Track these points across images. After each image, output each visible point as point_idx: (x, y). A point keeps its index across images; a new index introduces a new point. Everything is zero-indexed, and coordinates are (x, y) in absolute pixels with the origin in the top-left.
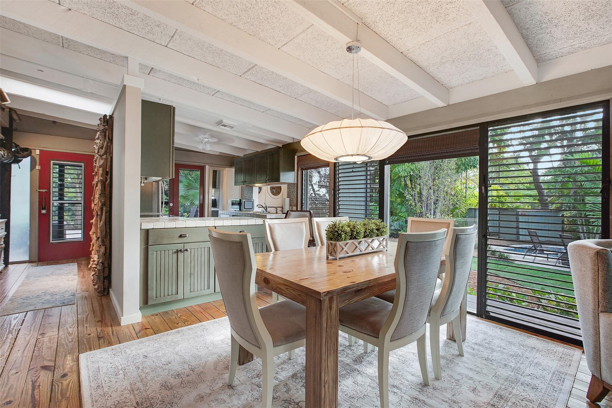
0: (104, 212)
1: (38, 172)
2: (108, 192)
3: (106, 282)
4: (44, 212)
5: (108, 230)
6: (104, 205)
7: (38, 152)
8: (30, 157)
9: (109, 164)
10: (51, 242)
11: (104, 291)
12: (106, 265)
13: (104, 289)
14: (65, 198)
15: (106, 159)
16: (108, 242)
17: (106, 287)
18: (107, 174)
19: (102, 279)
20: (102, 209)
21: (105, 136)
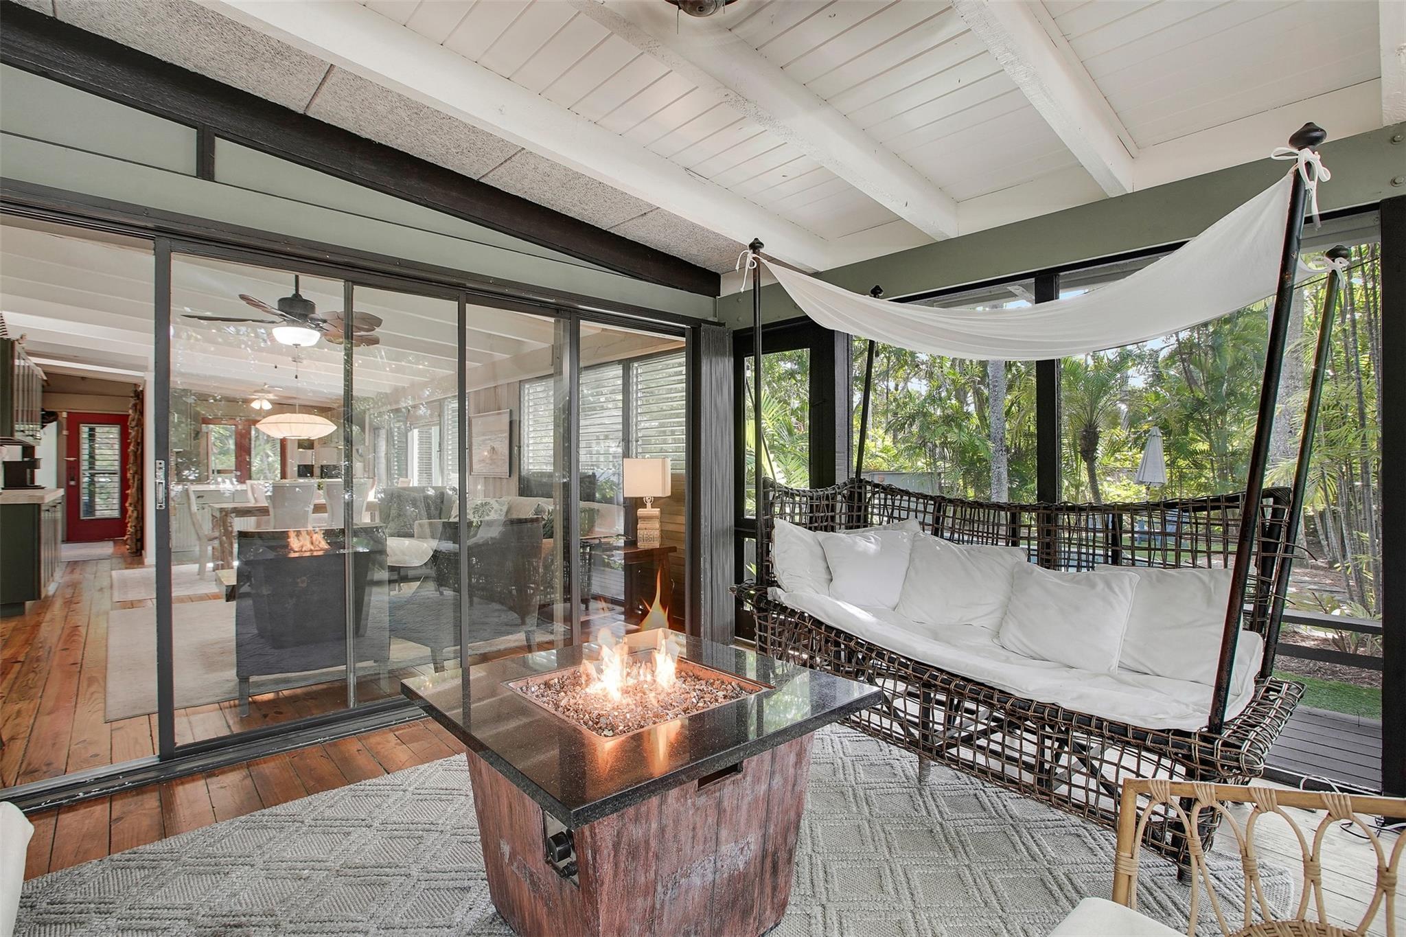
0: (136, 479)
1: (65, 438)
2: (139, 461)
3: (139, 544)
4: (72, 483)
5: (140, 496)
6: (136, 473)
7: (65, 415)
8: (55, 423)
9: (140, 435)
10: (82, 518)
11: (136, 553)
12: (139, 528)
13: (137, 550)
14: (97, 468)
15: (138, 431)
16: (140, 508)
17: (139, 548)
18: (138, 444)
19: (135, 540)
20: (134, 477)
21: (136, 409)
